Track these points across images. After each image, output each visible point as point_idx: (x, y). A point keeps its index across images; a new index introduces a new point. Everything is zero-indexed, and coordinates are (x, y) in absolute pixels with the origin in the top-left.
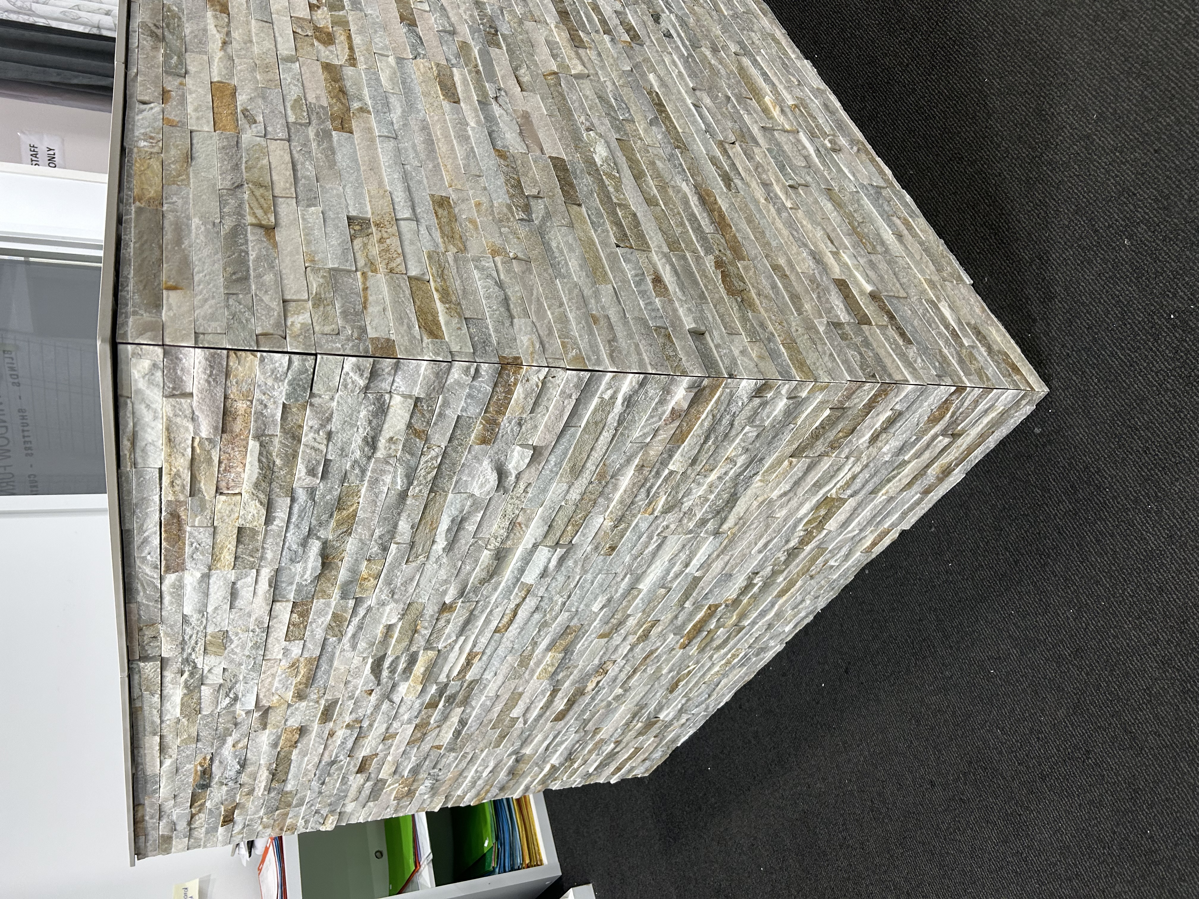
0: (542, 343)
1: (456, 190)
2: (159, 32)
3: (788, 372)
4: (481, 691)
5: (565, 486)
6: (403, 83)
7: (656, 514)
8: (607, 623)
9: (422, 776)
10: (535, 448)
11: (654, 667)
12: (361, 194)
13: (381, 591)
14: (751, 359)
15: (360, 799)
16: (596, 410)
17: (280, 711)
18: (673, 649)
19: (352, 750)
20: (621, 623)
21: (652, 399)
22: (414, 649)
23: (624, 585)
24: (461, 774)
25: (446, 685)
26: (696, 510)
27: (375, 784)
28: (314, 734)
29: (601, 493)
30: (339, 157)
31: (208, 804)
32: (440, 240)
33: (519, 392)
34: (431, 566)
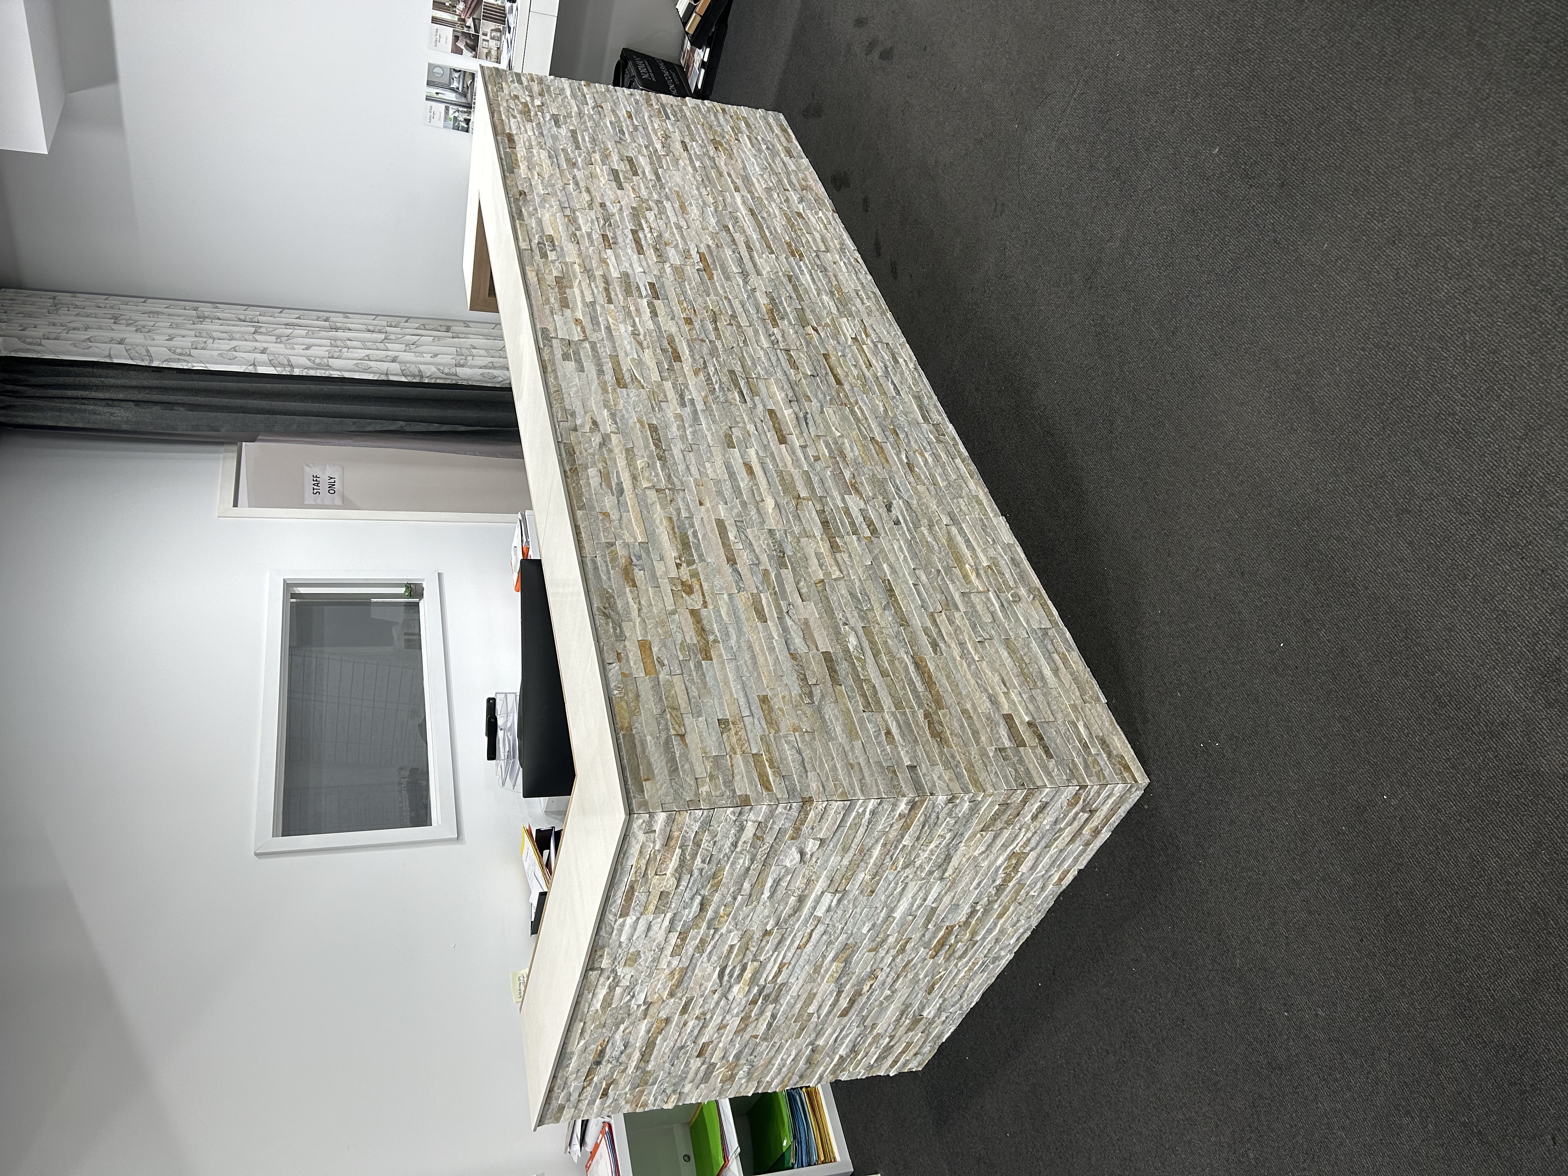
0: (823, 787)
1: (771, 689)
2: (606, 611)
3: (967, 788)
4: (787, 992)
5: (840, 858)
6: (734, 614)
7: (898, 869)
8: (873, 941)
9: (742, 1061)
10: (821, 840)
11: (913, 974)
12: (723, 703)
13: (730, 923)
14: (945, 782)
15: (696, 1081)
16: (854, 818)
17: (656, 1006)
18: (925, 959)
19: (696, 1038)
20: (884, 941)
21: (887, 810)
22: (745, 961)
23: (883, 914)
24: (770, 1062)
25: (764, 987)
26: (925, 865)
27: (708, 1067)
28: (674, 1023)
29: (862, 860)
30: (708, 679)
31: (595, 1079)
32: (765, 726)
33: (812, 814)
34: (760, 908)
